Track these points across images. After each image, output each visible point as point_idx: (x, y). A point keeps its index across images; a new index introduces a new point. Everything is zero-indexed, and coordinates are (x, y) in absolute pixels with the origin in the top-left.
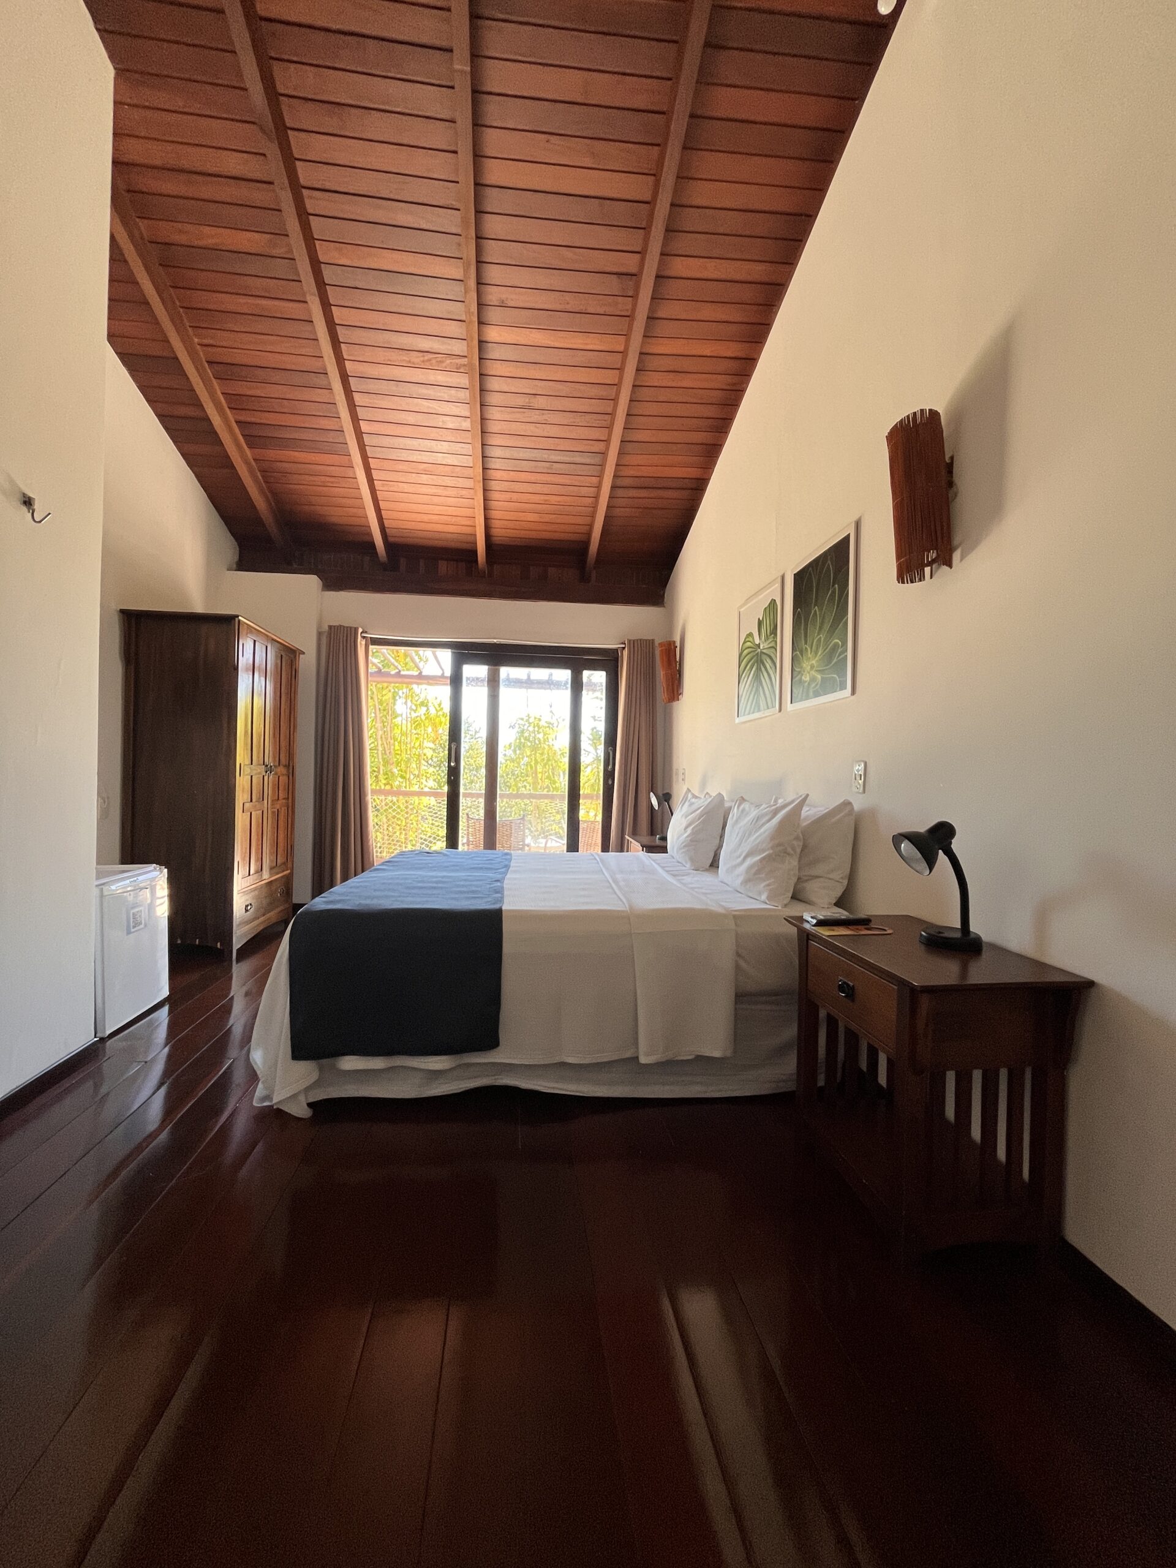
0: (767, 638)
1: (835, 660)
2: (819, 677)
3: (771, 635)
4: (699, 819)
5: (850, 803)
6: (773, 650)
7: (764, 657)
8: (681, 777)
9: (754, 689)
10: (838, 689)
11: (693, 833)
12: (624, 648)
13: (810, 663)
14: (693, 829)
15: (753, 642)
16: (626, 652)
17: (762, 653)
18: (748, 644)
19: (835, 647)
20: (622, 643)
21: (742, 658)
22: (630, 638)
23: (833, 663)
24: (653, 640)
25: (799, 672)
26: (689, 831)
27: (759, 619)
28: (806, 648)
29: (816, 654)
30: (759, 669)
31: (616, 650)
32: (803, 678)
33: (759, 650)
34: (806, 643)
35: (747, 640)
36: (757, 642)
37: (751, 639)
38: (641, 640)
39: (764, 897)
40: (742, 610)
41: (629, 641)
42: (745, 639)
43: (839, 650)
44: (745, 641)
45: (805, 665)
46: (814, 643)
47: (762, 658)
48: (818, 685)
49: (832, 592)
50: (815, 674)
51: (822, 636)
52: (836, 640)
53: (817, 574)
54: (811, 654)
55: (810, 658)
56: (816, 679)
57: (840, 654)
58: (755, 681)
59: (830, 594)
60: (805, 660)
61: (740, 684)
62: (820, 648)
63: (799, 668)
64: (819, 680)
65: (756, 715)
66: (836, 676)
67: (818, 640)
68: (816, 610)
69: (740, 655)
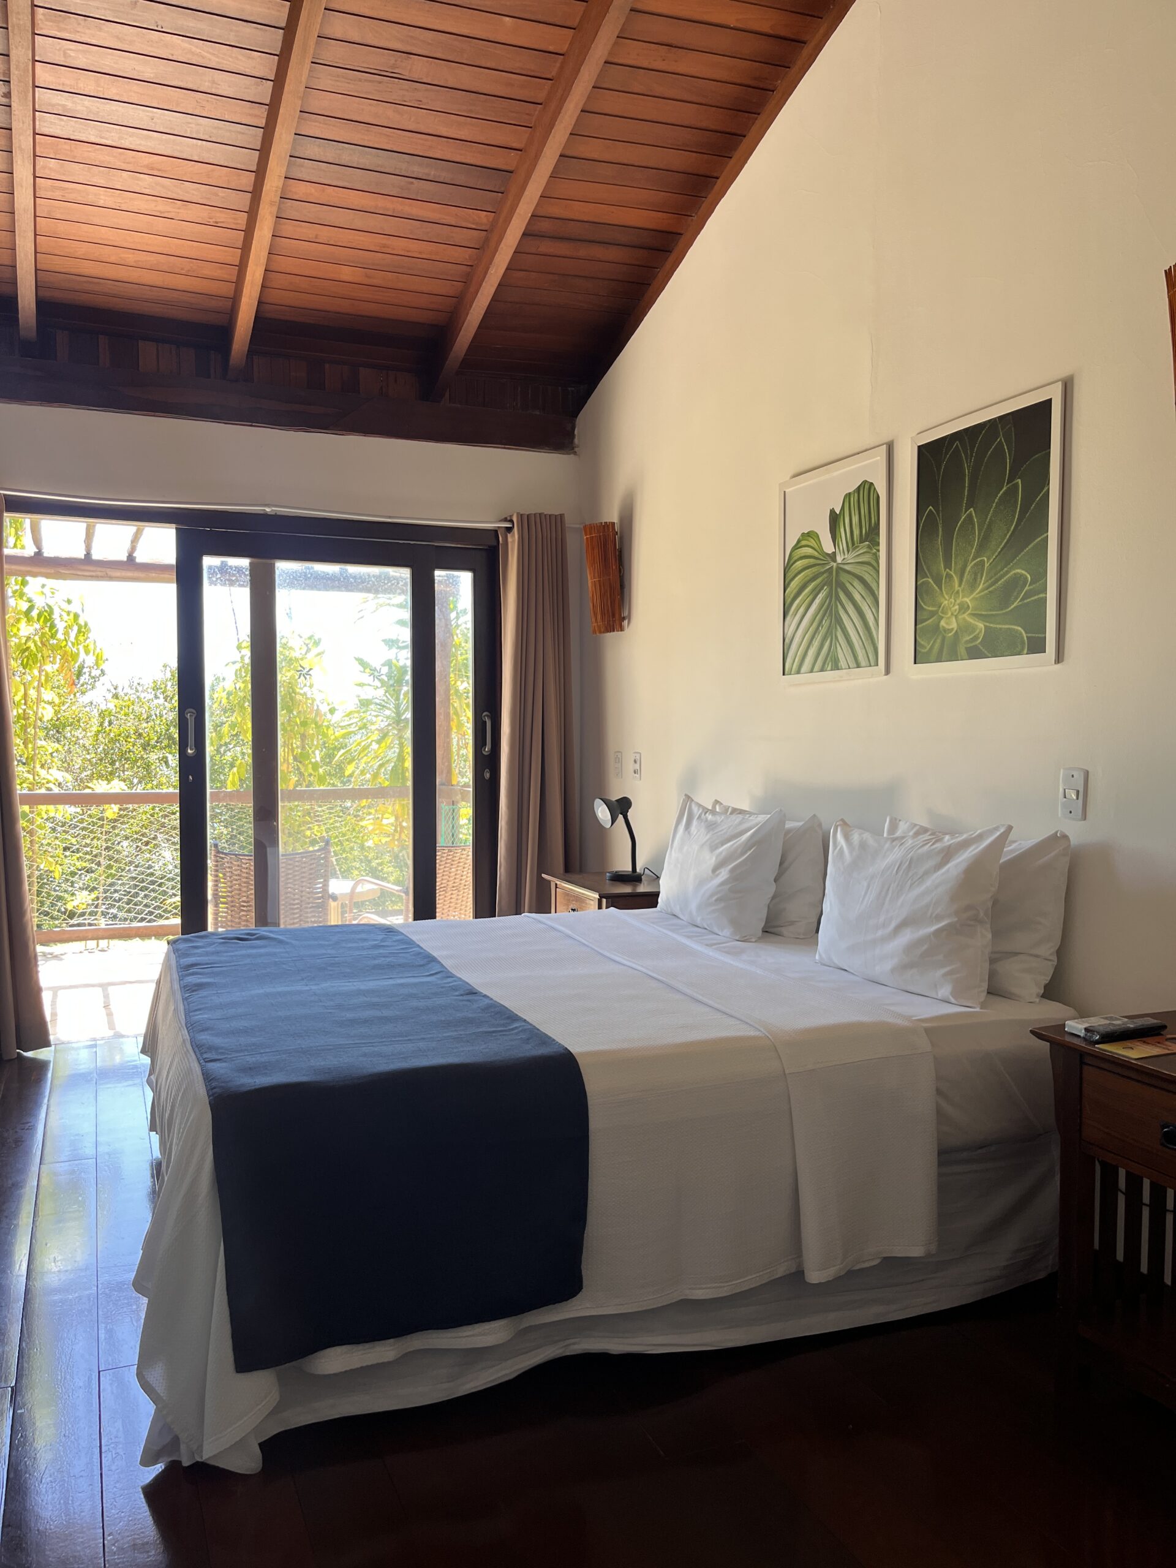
0: (852, 545)
1: (1015, 604)
2: (981, 625)
3: (861, 541)
4: (743, 853)
5: (1065, 837)
6: (869, 569)
7: (844, 578)
8: (629, 766)
9: (822, 631)
10: (1025, 651)
11: (737, 876)
12: (509, 530)
13: (958, 601)
14: (732, 871)
15: (820, 550)
16: (514, 539)
17: (839, 569)
18: (809, 551)
19: (1016, 583)
20: (505, 520)
21: (790, 575)
22: (526, 511)
23: (1010, 609)
24: (562, 516)
25: (933, 614)
26: (724, 874)
27: (832, 512)
28: (949, 576)
29: (973, 585)
30: (833, 600)
31: (495, 532)
32: (943, 623)
33: (833, 564)
34: (948, 565)
35: (803, 543)
36: (828, 547)
37: (812, 543)
38: (540, 514)
39: (945, 991)
40: (787, 491)
41: (521, 516)
42: (799, 541)
43: (1027, 588)
44: (799, 545)
45: (946, 602)
46: (968, 568)
47: (841, 579)
48: (979, 638)
49: (1008, 488)
50: (971, 621)
51: (986, 559)
52: (1019, 571)
53: (972, 456)
54: (960, 585)
55: (958, 592)
56: (974, 628)
57: (1028, 595)
58: (826, 618)
59: (1004, 493)
60: (947, 594)
61: (788, 619)
62: (981, 578)
63: (933, 606)
64: (981, 631)
65: (829, 674)
66: (1020, 628)
67: (977, 564)
68: (970, 515)
69: (788, 567)
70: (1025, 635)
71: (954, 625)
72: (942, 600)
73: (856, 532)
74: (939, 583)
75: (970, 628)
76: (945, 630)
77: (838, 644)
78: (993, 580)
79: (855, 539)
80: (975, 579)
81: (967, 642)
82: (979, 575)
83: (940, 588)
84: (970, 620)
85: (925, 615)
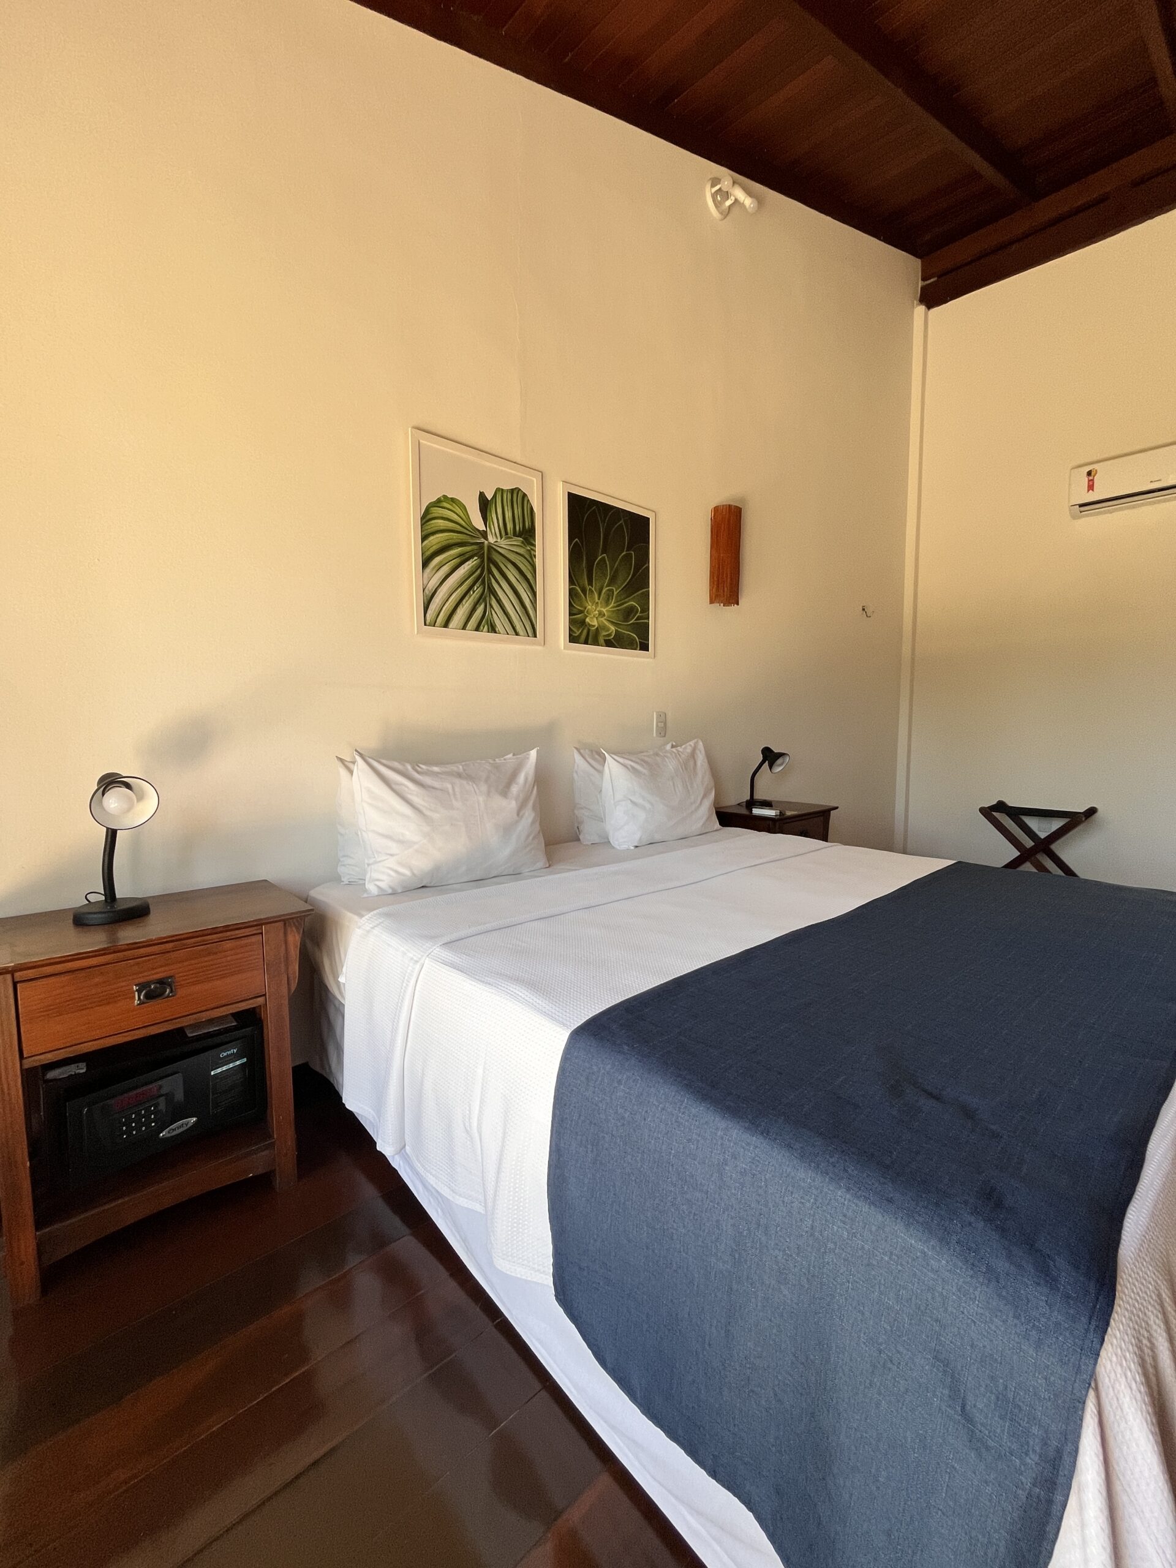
0: (505, 534)
1: (631, 622)
2: (613, 628)
3: (515, 534)
6: (524, 561)
7: (496, 558)
9: (475, 595)
10: (638, 649)
13: (598, 609)
15: (468, 521)
17: (492, 548)
18: (453, 515)
19: (633, 609)
21: (429, 528)
23: (629, 623)
25: (581, 612)
27: (482, 495)
28: (591, 591)
29: (607, 603)
33: (486, 542)
34: (590, 583)
35: (445, 505)
36: (478, 523)
37: (457, 510)
40: (421, 441)
42: (439, 501)
43: (638, 614)
45: (590, 607)
46: (604, 591)
47: (494, 557)
48: (611, 635)
50: (607, 624)
51: (615, 589)
52: (633, 603)
53: (604, 521)
57: (638, 619)
58: (478, 585)
60: (590, 601)
61: (428, 570)
62: (612, 599)
63: (581, 607)
65: (484, 634)
66: (635, 636)
67: (608, 590)
68: (604, 557)
69: (426, 518)
70: (637, 640)
71: (595, 623)
72: (587, 604)
73: (510, 526)
74: (584, 591)
75: (605, 628)
76: (589, 625)
77: (493, 612)
78: (619, 603)
79: (509, 529)
80: (608, 599)
81: (604, 636)
83: (585, 595)
85: (575, 611)
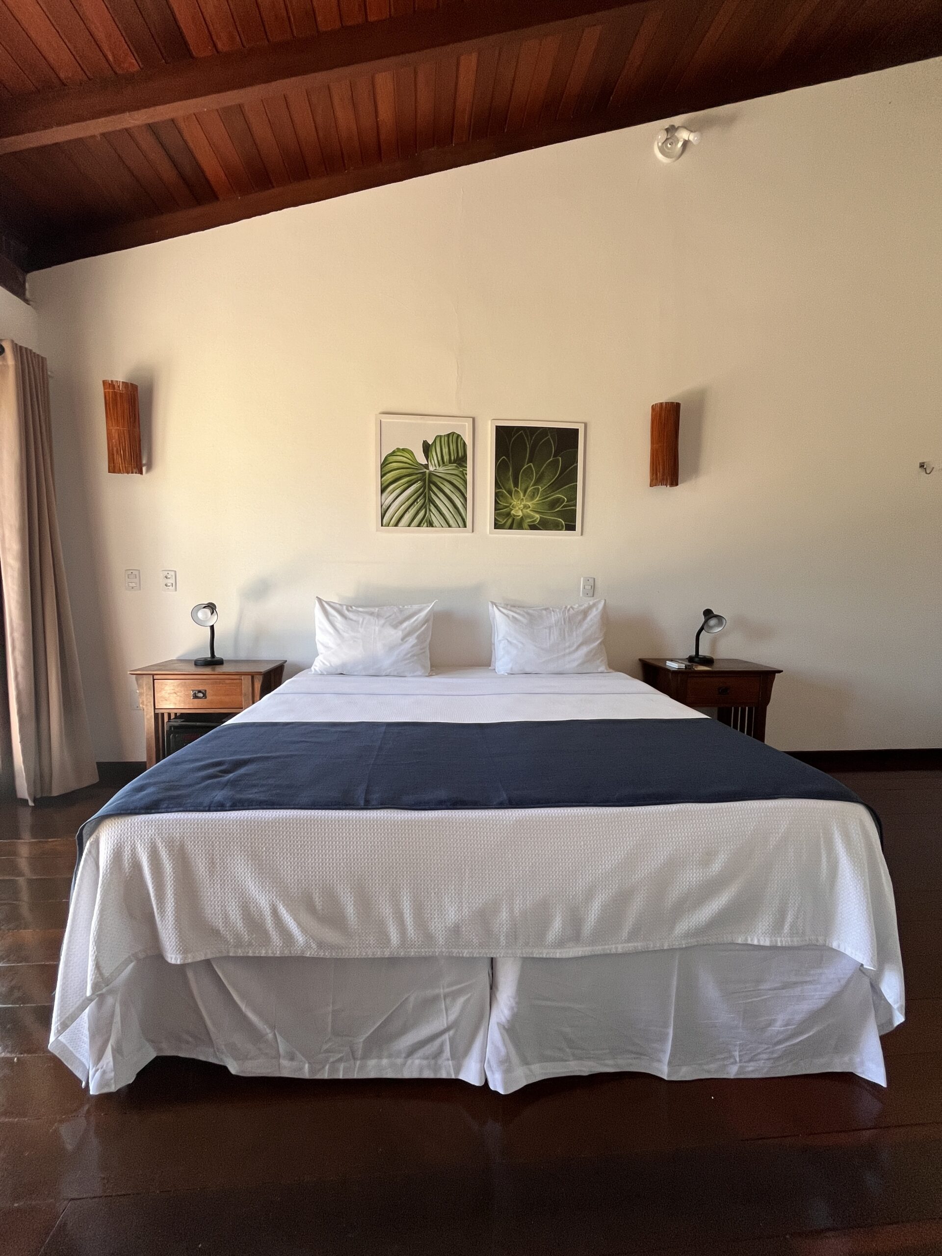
0: (443, 464)
1: (558, 509)
2: (537, 516)
3: (450, 462)
6: (457, 478)
7: (435, 479)
9: (417, 506)
10: (564, 529)
12: (1, 353)
13: (524, 503)
15: (414, 460)
17: (431, 474)
18: (405, 460)
19: (558, 501)
21: (387, 469)
23: (554, 511)
24: (46, 359)
25: (507, 507)
27: (425, 442)
28: (517, 491)
29: (532, 497)
30: (426, 489)
32: (513, 512)
33: (427, 471)
34: (516, 485)
36: (421, 459)
37: (406, 455)
38: (30, 350)
40: (383, 420)
41: (15, 345)
42: (394, 452)
43: (565, 503)
44: (395, 454)
45: (515, 503)
46: (529, 490)
47: (434, 480)
48: (536, 521)
49: (553, 460)
51: (540, 488)
52: (560, 495)
53: (531, 439)
54: (524, 496)
55: (523, 499)
56: (533, 517)
57: (564, 507)
58: (420, 498)
59: (551, 461)
60: (516, 499)
61: (385, 494)
62: (538, 495)
63: (507, 503)
64: (537, 518)
65: (424, 528)
66: (561, 520)
67: (535, 489)
68: (530, 466)
69: (384, 465)
70: (563, 522)
71: (520, 514)
72: (512, 501)
73: (446, 458)
74: (510, 493)
75: (529, 516)
76: (514, 515)
77: (432, 514)
78: (545, 497)
79: (445, 460)
80: (534, 495)
81: (528, 522)
82: (536, 494)
83: (511, 496)
84: (532, 513)
85: (501, 507)
